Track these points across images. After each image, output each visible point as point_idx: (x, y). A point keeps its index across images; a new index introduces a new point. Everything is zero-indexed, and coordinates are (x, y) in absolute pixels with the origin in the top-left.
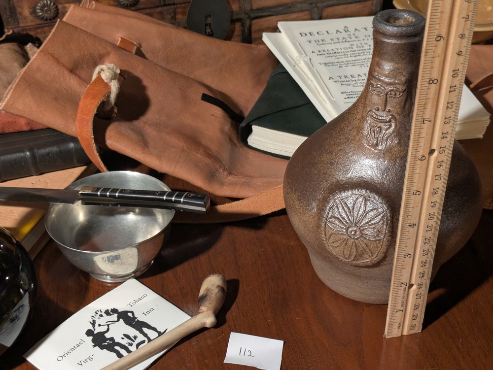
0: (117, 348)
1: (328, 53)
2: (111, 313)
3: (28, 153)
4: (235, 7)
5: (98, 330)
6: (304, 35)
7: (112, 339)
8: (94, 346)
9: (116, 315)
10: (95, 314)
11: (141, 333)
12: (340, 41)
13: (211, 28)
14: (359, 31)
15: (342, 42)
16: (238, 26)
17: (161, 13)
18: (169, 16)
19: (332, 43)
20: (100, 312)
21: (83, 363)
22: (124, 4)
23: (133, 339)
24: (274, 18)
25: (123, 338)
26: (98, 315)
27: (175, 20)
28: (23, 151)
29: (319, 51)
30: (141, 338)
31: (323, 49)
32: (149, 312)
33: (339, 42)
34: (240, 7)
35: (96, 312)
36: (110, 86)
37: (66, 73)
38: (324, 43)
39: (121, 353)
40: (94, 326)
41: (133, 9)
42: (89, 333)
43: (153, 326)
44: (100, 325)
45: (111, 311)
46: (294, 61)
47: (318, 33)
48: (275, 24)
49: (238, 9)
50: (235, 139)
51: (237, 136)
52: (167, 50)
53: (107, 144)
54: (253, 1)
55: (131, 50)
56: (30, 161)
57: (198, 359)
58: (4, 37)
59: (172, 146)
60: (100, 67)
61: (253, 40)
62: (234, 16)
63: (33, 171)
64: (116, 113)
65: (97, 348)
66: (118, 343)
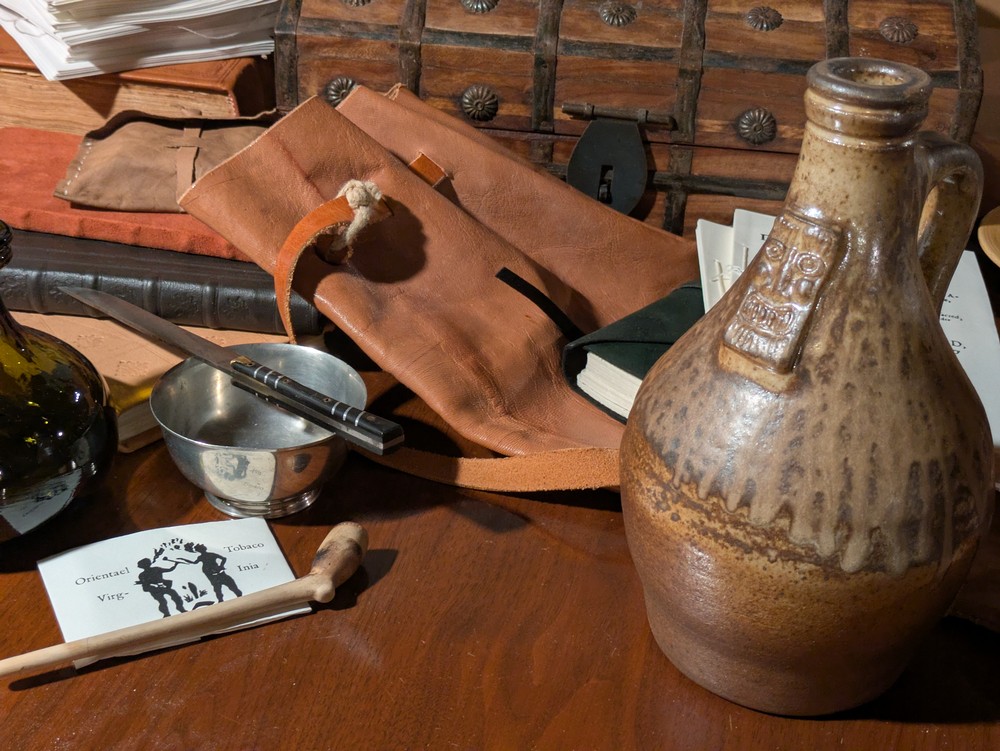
0: (167, 597)
2: (194, 549)
3: (208, 289)
4: (661, 163)
5: (159, 563)
7: (169, 583)
8: (138, 583)
9: (199, 554)
10: (170, 542)
11: (215, 590)
13: (609, 188)
16: (661, 199)
17: (528, 142)
18: (541, 152)
20: (179, 542)
21: (106, 597)
22: (469, 113)
23: (199, 594)
24: (730, 198)
25: (184, 588)
26: (173, 546)
27: (551, 160)
28: (201, 283)
30: (211, 596)
32: (248, 568)
34: (669, 166)
35: (173, 540)
36: (354, 215)
37: (298, 178)
39: (168, 605)
41: (483, 124)
42: (145, 563)
45: (195, 547)
46: (721, 271)
48: (731, 211)
49: (665, 169)
50: (552, 366)
51: (560, 363)
52: (498, 197)
53: (316, 301)
54: (696, 161)
55: (431, 179)
56: (206, 301)
57: (275, 654)
58: (259, 116)
59: (421, 336)
60: (353, 182)
61: (685, 230)
62: (655, 179)
63: (208, 320)
64: (350, 259)
65: (140, 586)
66: (174, 591)
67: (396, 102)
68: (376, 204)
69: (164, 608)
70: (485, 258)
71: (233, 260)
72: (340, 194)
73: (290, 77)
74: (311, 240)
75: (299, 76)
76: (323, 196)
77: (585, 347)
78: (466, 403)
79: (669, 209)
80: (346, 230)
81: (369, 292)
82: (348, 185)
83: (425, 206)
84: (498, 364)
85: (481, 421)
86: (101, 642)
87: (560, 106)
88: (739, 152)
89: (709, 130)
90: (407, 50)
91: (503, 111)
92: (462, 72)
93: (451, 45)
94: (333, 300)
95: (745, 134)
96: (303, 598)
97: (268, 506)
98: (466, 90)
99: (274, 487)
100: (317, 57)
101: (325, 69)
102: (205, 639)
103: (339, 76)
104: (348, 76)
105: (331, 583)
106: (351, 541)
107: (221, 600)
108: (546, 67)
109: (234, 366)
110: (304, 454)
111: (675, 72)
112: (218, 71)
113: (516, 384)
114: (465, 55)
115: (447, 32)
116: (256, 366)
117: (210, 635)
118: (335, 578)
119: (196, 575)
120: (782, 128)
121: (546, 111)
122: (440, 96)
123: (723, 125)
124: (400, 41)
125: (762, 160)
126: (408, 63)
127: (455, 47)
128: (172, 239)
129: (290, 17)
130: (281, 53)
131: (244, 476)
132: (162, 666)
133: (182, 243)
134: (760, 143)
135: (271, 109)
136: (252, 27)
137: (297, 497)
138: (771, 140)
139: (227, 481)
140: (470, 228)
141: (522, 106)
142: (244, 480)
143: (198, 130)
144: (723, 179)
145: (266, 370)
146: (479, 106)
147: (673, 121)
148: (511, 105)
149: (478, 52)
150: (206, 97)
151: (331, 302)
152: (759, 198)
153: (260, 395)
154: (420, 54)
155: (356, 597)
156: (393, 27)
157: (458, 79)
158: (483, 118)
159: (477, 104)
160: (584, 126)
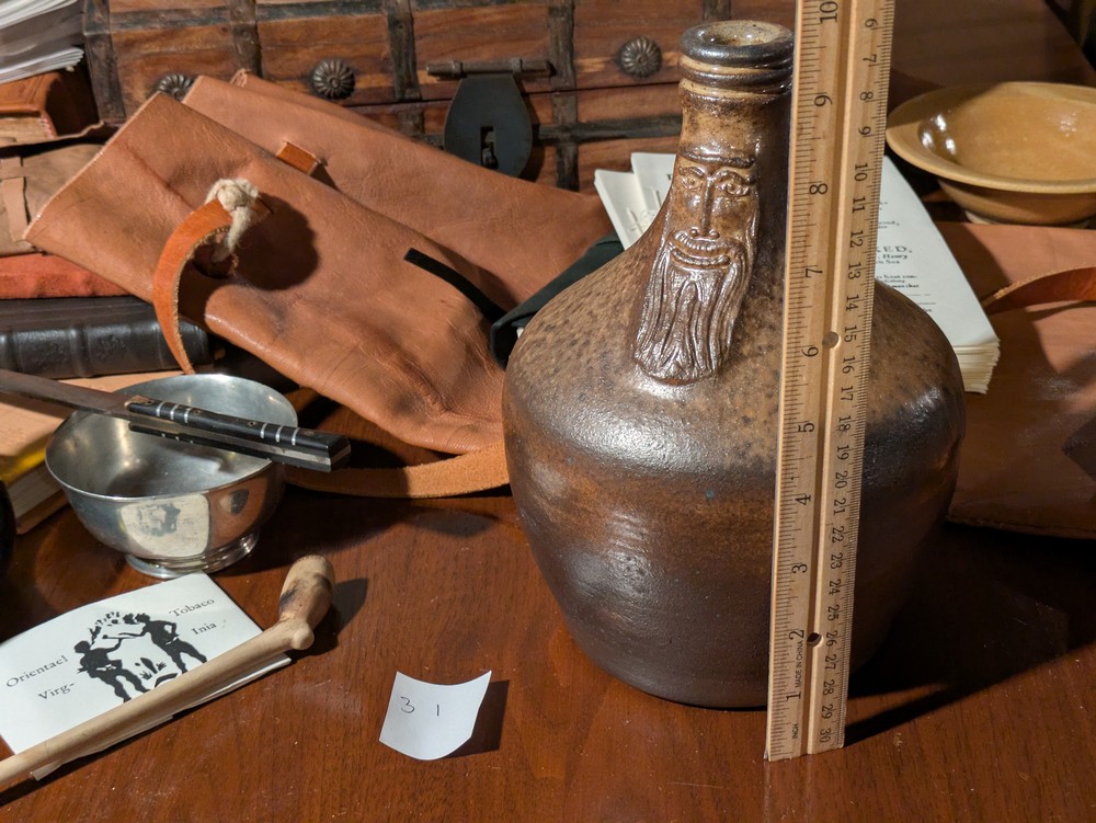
0: (121, 679)
2: (135, 621)
3: (73, 333)
4: (544, 115)
7: (118, 663)
8: (81, 670)
9: (143, 625)
10: (105, 617)
11: (174, 660)
13: (493, 153)
16: (549, 154)
17: (394, 115)
18: (411, 123)
20: (115, 616)
21: (49, 693)
22: (323, 93)
23: (157, 668)
24: (624, 142)
25: (137, 664)
26: (109, 621)
27: (423, 130)
28: (64, 327)
32: (204, 629)
34: (554, 118)
35: (107, 615)
36: (231, 218)
37: (157, 187)
39: (124, 687)
41: (341, 102)
42: (82, 647)
45: (136, 618)
46: (636, 219)
48: (626, 157)
49: (549, 120)
50: (481, 351)
51: (488, 346)
52: (380, 177)
53: (207, 321)
54: (581, 106)
55: (304, 168)
56: (74, 347)
57: (264, 715)
58: (84, 132)
59: (335, 342)
60: (222, 182)
61: (581, 185)
62: (541, 133)
63: (80, 369)
64: (236, 269)
65: (85, 673)
66: (126, 671)
67: (246, 89)
68: (253, 202)
69: (120, 692)
70: (383, 245)
71: (94, 297)
72: (210, 198)
73: (110, 84)
74: (192, 252)
75: (121, 80)
76: (189, 204)
77: (514, 324)
78: (402, 405)
79: (560, 164)
80: (226, 236)
81: (266, 303)
82: (217, 186)
83: (304, 198)
84: (424, 357)
85: (422, 422)
86: (62, 743)
87: (424, 69)
88: (625, 90)
89: (590, 70)
90: (242, 32)
91: (361, 84)
92: (307, 47)
93: (291, 19)
94: (227, 315)
95: (630, 68)
96: (280, 648)
97: (203, 560)
98: (316, 67)
99: (210, 536)
100: (138, 56)
101: (149, 69)
102: (177, 717)
103: (169, 73)
104: (178, 72)
105: (307, 625)
106: (317, 576)
107: (184, 671)
108: (401, 27)
109: (130, 409)
110: (240, 491)
111: (544, 11)
112: (21, 91)
113: (448, 377)
114: (310, 29)
115: (283, 5)
117: (183, 710)
118: (310, 620)
119: (147, 647)
120: (667, 55)
121: (409, 77)
122: (289, 78)
123: (604, 62)
124: (232, 23)
125: (651, 94)
126: (245, 46)
127: (295, 20)
128: (16, 284)
129: (98, 14)
130: (96, 57)
131: (175, 529)
132: (137, 756)
133: (29, 287)
134: (647, 76)
135: (97, 122)
136: (50, 36)
137: (234, 545)
138: (658, 68)
139: (155, 538)
140: (359, 215)
141: (381, 76)
142: (176, 533)
143: (17, 160)
144: (614, 121)
145: (169, 406)
146: (334, 83)
147: (551, 67)
148: (369, 77)
149: (323, 23)
150: (15, 122)
151: (226, 319)
152: (654, 137)
153: (169, 436)
154: (257, 34)
155: (336, 638)
156: (220, 9)
157: (304, 56)
158: (342, 94)
159: (331, 81)
160: (453, 87)
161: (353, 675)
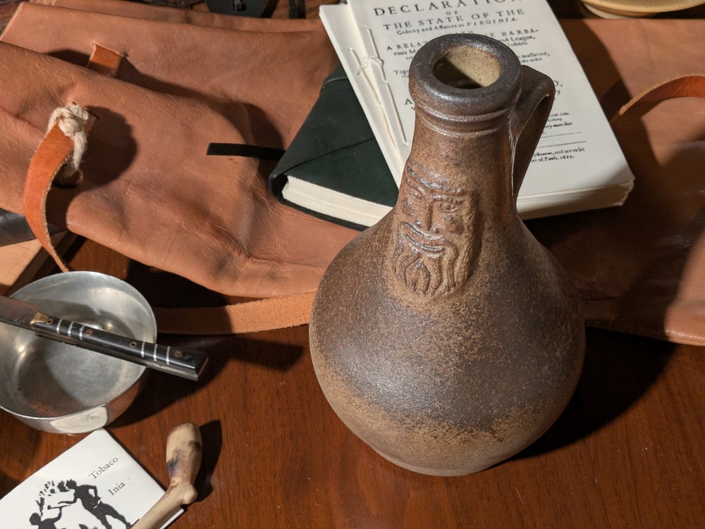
1: (410, 51)
2: (67, 488)
5: (47, 515)
6: (380, 12)
9: (73, 491)
10: (44, 487)
11: (103, 523)
12: (433, 28)
14: (465, 5)
15: (436, 27)
19: (421, 31)
20: (51, 485)
26: (48, 491)
29: (399, 47)
31: (405, 42)
32: (117, 489)
33: (431, 29)
35: (46, 485)
36: (72, 141)
37: (9, 119)
38: (409, 29)
40: (41, 510)
42: (35, 519)
43: (120, 512)
44: (49, 508)
45: (67, 485)
46: (360, 62)
47: (402, 8)
50: (262, 195)
51: (267, 188)
55: (111, 68)
59: (164, 224)
60: (57, 111)
64: (82, 180)
67: (57, 7)
68: (86, 123)
70: (182, 125)
72: (51, 125)
74: (50, 184)
76: (36, 129)
77: (286, 173)
78: (220, 267)
80: (71, 160)
81: (108, 200)
82: (55, 113)
83: (120, 102)
84: (226, 217)
85: (234, 277)
96: (175, 507)
105: (192, 487)
106: (191, 443)
109: (34, 325)
116: (55, 322)
119: (82, 514)
140: (162, 105)
161: (229, 519)
